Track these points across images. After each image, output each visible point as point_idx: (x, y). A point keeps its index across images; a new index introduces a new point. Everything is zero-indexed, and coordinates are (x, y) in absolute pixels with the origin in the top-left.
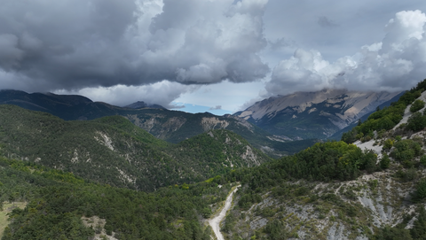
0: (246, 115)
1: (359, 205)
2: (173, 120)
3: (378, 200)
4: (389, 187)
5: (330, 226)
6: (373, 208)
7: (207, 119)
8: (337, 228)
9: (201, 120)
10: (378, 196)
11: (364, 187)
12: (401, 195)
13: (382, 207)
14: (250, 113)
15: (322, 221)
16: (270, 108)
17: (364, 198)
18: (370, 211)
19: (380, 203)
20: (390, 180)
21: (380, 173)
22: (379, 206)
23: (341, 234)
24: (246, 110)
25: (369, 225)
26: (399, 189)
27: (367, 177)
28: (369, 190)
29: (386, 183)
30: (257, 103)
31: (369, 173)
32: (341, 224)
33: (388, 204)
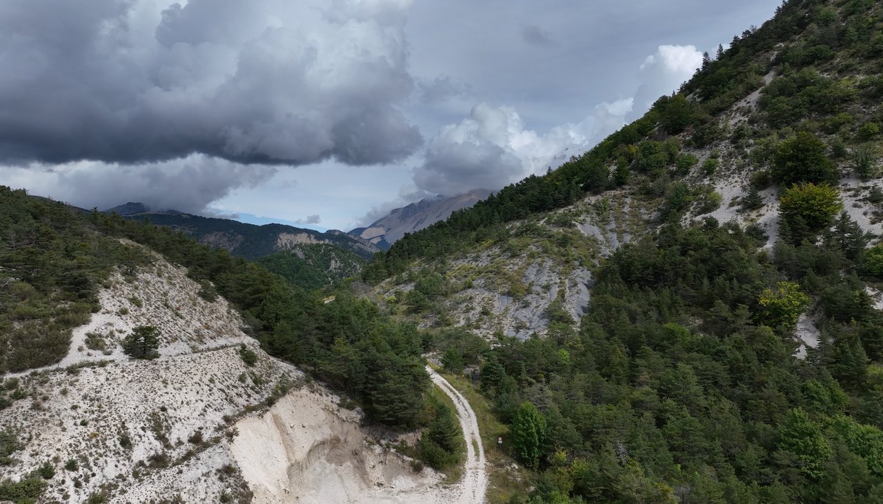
0: (373, 235)
1: (576, 233)
2: (212, 238)
3: (608, 228)
4: (626, 209)
5: (529, 264)
6: (600, 238)
7: (289, 236)
8: (540, 265)
9: (276, 238)
10: (608, 223)
11: (588, 212)
12: (646, 217)
13: (615, 236)
14: (381, 231)
15: (516, 260)
16: (421, 222)
17: (587, 225)
18: (595, 241)
19: (611, 231)
20: (628, 200)
21: (613, 193)
22: (610, 235)
23: (546, 271)
24: (374, 225)
25: (593, 257)
26: (643, 211)
27: (593, 199)
28: (594, 215)
29: (622, 204)
30: (394, 211)
31: (595, 194)
32: (546, 259)
33: (625, 231)
